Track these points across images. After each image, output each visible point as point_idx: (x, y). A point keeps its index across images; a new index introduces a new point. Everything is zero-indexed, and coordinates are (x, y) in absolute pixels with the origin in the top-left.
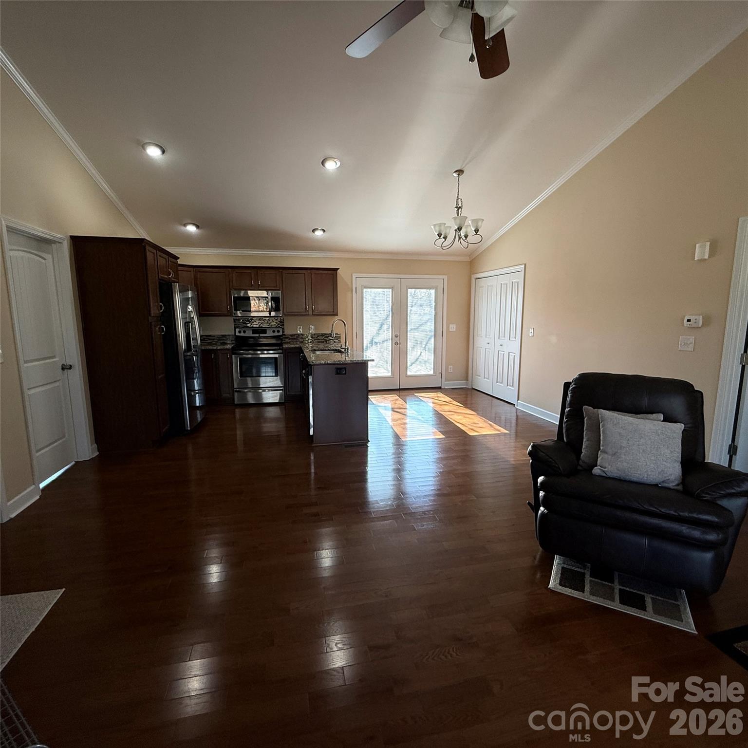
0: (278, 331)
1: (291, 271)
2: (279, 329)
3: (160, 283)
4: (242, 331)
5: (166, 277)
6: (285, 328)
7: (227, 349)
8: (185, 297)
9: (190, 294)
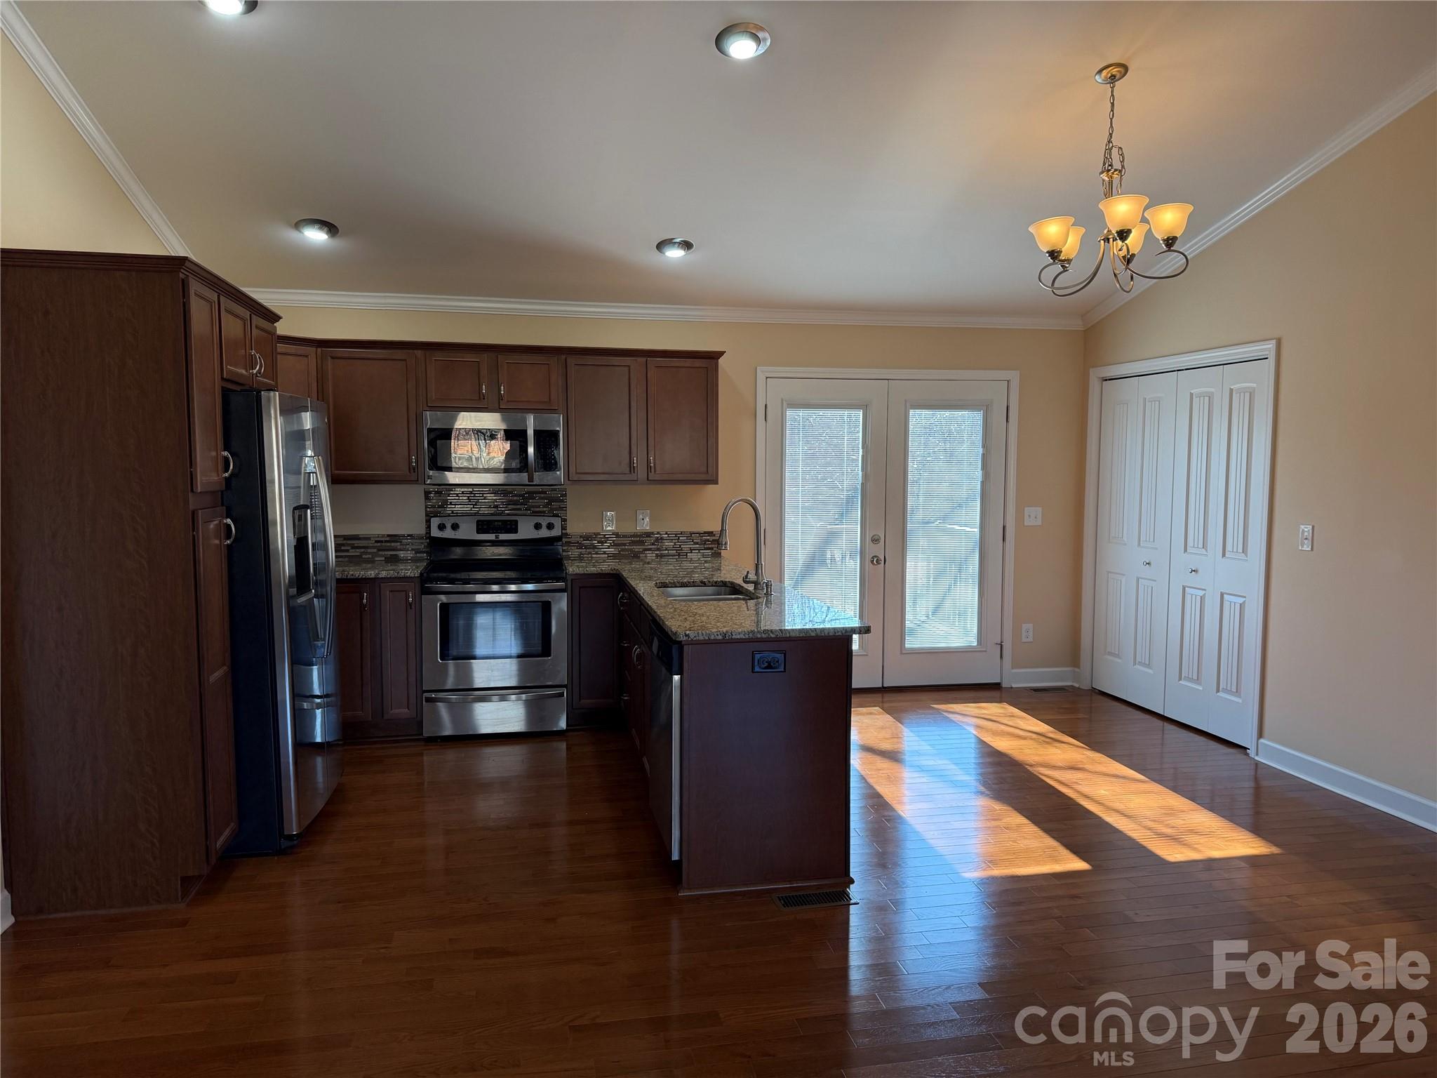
0: (550, 526)
1: (590, 360)
2: (553, 520)
3: (226, 394)
4: (449, 526)
5: (244, 372)
6: (568, 518)
7: (405, 579)
8: (296, 428)
9: (307, 421)
